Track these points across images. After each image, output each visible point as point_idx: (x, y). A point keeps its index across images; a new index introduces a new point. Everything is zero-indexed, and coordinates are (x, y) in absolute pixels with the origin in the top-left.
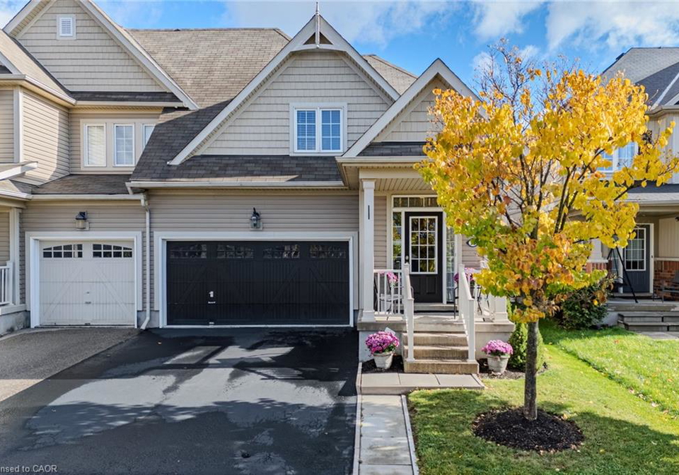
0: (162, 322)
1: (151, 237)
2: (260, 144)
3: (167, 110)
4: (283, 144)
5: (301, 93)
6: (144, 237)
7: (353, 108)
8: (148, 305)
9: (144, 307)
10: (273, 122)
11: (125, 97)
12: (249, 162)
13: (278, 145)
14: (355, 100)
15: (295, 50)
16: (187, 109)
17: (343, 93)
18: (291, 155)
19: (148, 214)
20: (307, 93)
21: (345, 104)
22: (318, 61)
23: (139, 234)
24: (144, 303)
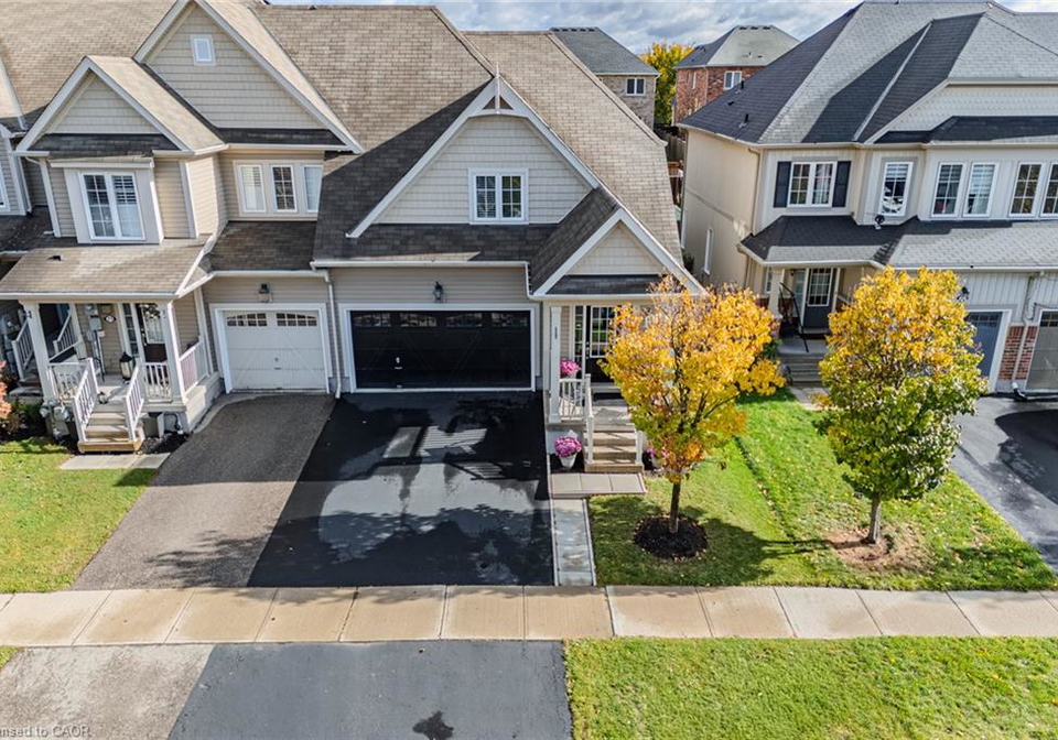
0: (353, 388)
1: (336, 308)
2: (439, 212)
3: (329, 155)
4: (463, 212)
5: (480, 158)
6: (328, 308)
7: (534, 174)
8: (338, 373)
9: (335, 374)
10: (452, 189)
11: (281, 136)
12: (428, 233)
13: (458, 212)
14: (536, 166)
15: (473, 115)
16: (350, 153)
17: (523, 158)
18: (471, 223)
19: (330, 287)
20: (487, 158)
21: (526, 170)
22: (498, 124)
23: (324, 305)
24: (334, 369)
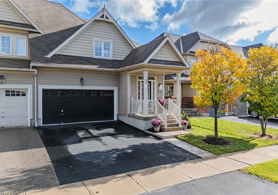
1: (37, 87)
2: (81, 52)
3: (30, 32)
5: (97, 35)
6: (34, 87)
7: (115, 43)
8: (36, 117)
9: (34, 117)
10: (87, 45)
11: (8, 23)
12: (78, 59)
13: (88, 53)
14: (115, 40)
15: (96, 19)
16: (40, 33)
17: (111, 37)
18: (93, 57)
19: (35, 78)
20: (99, 35)
21: (112, 41)
22: (102, 24)
23: (31, 86)
